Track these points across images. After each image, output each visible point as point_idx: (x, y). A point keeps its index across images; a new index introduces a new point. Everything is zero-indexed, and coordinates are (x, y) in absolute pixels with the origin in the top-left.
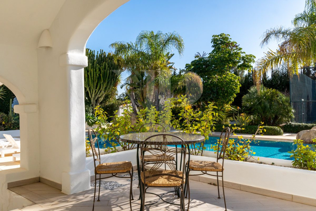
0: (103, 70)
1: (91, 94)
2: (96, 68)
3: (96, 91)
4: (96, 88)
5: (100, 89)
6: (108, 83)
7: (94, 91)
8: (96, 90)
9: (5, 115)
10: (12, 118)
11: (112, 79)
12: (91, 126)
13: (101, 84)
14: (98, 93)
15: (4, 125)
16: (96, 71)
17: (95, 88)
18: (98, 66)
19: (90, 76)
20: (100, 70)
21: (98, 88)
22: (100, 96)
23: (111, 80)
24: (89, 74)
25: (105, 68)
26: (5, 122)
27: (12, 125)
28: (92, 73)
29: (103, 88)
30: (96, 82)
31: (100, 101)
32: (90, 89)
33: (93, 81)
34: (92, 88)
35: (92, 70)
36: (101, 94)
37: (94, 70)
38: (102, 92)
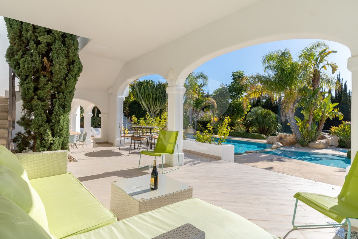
1: (151, 109)
2: (154, 92)
3: (154, 107)
4: (154, 105)
7: (153, 107)
13: (157, 102)
16: (154, 94)
17: (153, 105)
20: (156, 94)
21: (155, 105)
23: (163, 100)
24: (150, 96)
25: (160, 93)
28: (152, 96)
29: (158, 105)
30: (154, 101)
31: (156, 113)
32: (150, 106)
33: (152, 101)
34: (151, 105)
35: (152, 94)
36: (157, 109)
37: (153, 94)
38: (158, 108)
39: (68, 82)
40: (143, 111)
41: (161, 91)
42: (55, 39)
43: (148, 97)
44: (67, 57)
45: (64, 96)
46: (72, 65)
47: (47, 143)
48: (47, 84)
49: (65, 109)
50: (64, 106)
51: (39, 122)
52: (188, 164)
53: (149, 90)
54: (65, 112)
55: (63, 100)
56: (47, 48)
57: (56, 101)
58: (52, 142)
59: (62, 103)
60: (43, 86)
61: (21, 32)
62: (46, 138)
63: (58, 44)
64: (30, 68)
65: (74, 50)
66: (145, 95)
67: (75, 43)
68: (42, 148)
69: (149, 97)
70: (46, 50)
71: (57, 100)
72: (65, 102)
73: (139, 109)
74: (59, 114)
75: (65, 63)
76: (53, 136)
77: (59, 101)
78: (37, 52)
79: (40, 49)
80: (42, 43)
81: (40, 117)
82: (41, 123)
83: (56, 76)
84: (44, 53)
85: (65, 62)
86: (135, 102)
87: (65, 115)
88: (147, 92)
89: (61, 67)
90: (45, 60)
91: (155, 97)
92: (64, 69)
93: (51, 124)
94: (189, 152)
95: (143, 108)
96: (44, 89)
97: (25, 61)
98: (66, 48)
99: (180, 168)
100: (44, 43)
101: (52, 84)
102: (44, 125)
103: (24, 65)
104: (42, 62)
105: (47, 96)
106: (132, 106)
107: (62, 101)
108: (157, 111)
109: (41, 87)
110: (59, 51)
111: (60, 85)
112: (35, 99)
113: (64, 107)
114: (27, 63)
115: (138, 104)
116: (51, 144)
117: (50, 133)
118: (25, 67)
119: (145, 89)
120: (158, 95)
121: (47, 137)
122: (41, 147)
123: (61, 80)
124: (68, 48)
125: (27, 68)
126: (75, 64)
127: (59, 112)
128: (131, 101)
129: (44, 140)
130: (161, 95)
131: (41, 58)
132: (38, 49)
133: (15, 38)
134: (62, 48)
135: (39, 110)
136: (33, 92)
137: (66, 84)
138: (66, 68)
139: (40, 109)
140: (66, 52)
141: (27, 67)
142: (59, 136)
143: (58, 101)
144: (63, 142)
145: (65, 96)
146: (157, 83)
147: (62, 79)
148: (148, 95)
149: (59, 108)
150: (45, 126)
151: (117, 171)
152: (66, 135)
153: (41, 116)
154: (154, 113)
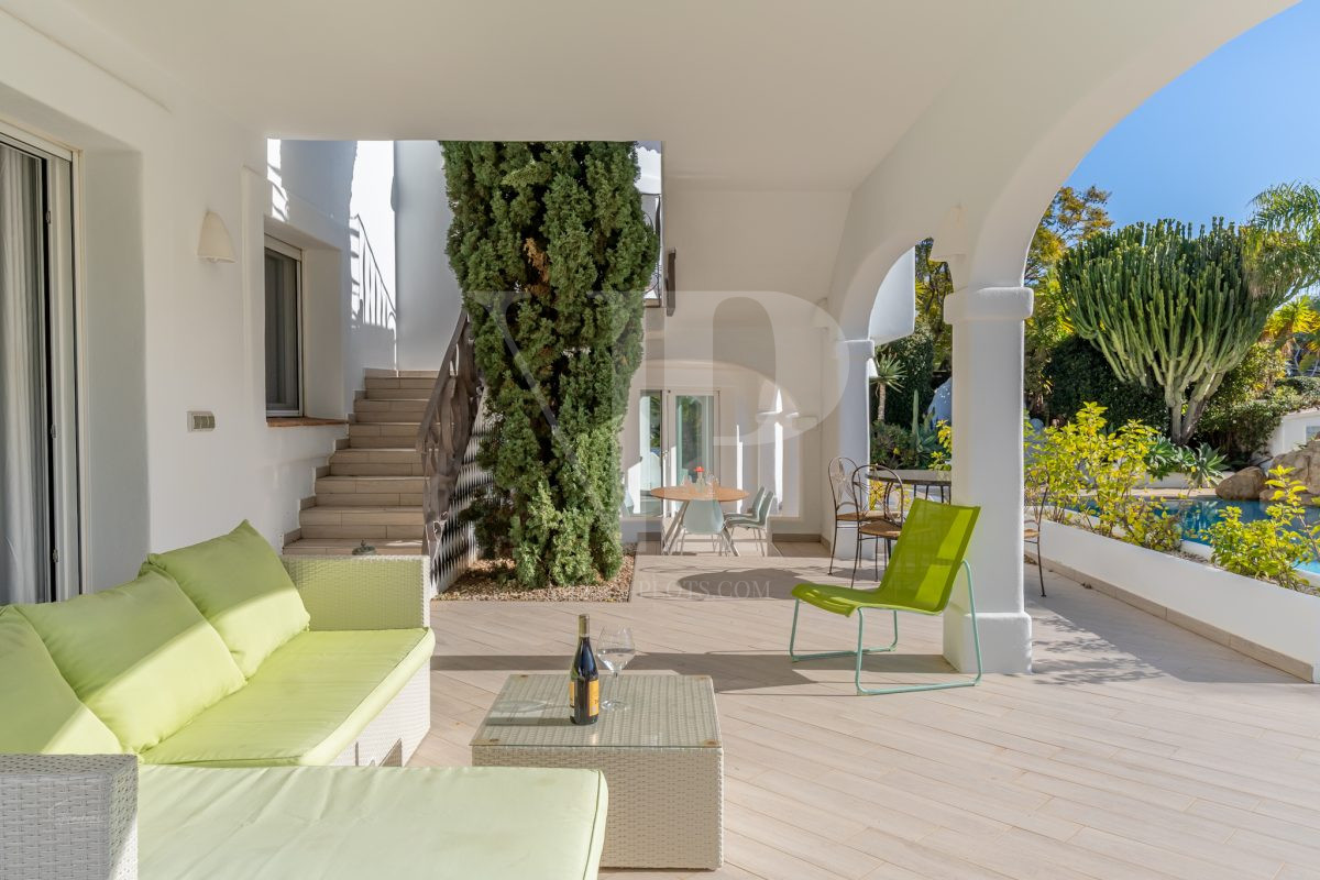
0: (1201, 292)
1: (1163, 374)
2: (1177, 284)
3: (1178, 364)
4: (1180, 354)
5: (1192, 356)
6: (1223, 335)
7: (1172, 364)
8: (1180, 358)
9: (902, 432)
10: (919, 441)
11: (1240, 322)
12: (1161, 478)
13: (1197, 338)
14: (1191, 369)
15: (898, 457)
16: (1175, 297)
17: (1174, 353)
18: (1184, 280)
19: (1153, 316)
20: (1191, 294)
21: (1186, 353)
22: (1196, 378)
23: (1235, 325)
24: (1151, 310)
25: (1211, 286)
26: (899, 449)
27: (917, 457)
28: (1162, 306)
29: (1204, 350)
30: (1177, 331)
31: (1200, 398)
32: (1157, 356)
33: (1167, 334)
34: (1164, 355)
35: (1161, 296)
36: (1199, 373)
37: (1171, 293)
38: (1204, 365)
39: (601, 312)
40: (1120, 384)
41: (1219, 271)
42: (554, 167)
43: (1140, 313)
44: (590, 224)
45: (593, 363)
46: (609, 250)
47: (538, 527)
48: (538, 328)
49: (596, 409)
50: (595, 398)
51: (515, 457)
52: (1049, 677)
53: (1148, 276)
54: (593, 422)
55: (590, 377)
56: (533, 203)
57: (569, 383)
58: (554, 525)
59: (586, 390)
60: (527, 335)
61: (469, 165)
62: (535, 513)
63: (560, 184)
64: (492, 283)
65: (610, 194)
66: (1125, 302)
67: (613, 167)
68: (526, 543)
69: (1147, 314)
70: (531, 213)
71: (572, 379)
72: (597, 385)
73: (1098, 379)
74: (572, 428)
75: (584, 249)
76: (560, 503)
77: (577, 383)
78: (509, 224)
79: (516, 215)
80: (518, 194)
81: (519, 442)
82: (522, 460)
83: (563, 297)
84: (529, 222)
85: (582, 244)
86: (1078, 345)
87: (596, 432)
88: (1135, 287)
89: (572, 264)
90: (530, 243)
91: (1179, 309)
92: (585, 268)
93: (553, 463)
94: (1166, 620)
95: (1117, 372)
96: (531, 344)
97: (481, 262)
98: (586, 193)
99: (981, 684)
100: (524, 189)
101: (551, 324)
102: (532, 466)
103: (477, 274)
104: (524, 256)
105: (540, 368)
106: (1061, 362)
107: (586, 382)
108: (1201, 381)
109: (523, 339)
110: (565, 211)
111: (579, 324)
112: (506, 383)
113: (592, 404)
114: (484, 265)
115: (1093, 349)
116: (553, 532)
117: (545, 494)
118: (480, 281)
119: (1123, 274)
120: (1200, 296)
121: (538, 508)
122: (524, 539)
123: (580, 309)
124: (592, 192)
125: (485, 281)
126: (620, 245)
127: (573, 422)
128: (1057, 338)
129: (532, 517)
130: (1221, 296)
131: (519, 242)
132: (512, 215)
133: (460, 192)
134: (574, 197)
135: (516, 416)
136: (503, 360)
137: (595, 320)
138: (591, 265)
139: (521, 413)
140: (588, 208)
141: (486, 278)
142: (579, 507)
143: (573, 384)
144: (594, 529)
145: (598, 364)
146: (1202, 232)
147: (583, 303)
148: (1138, 303)
149: (575, 408)
150: (533, 469)
151: (708, 653)
152: (606, 504)
153: (523, 439)
154: (1188, 393)
